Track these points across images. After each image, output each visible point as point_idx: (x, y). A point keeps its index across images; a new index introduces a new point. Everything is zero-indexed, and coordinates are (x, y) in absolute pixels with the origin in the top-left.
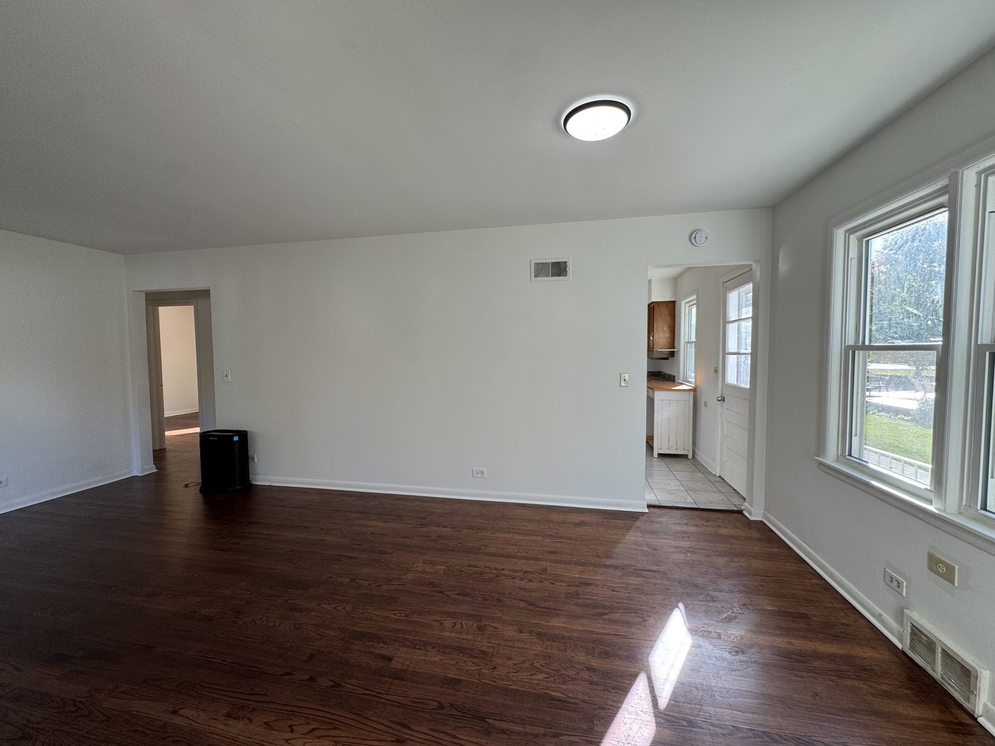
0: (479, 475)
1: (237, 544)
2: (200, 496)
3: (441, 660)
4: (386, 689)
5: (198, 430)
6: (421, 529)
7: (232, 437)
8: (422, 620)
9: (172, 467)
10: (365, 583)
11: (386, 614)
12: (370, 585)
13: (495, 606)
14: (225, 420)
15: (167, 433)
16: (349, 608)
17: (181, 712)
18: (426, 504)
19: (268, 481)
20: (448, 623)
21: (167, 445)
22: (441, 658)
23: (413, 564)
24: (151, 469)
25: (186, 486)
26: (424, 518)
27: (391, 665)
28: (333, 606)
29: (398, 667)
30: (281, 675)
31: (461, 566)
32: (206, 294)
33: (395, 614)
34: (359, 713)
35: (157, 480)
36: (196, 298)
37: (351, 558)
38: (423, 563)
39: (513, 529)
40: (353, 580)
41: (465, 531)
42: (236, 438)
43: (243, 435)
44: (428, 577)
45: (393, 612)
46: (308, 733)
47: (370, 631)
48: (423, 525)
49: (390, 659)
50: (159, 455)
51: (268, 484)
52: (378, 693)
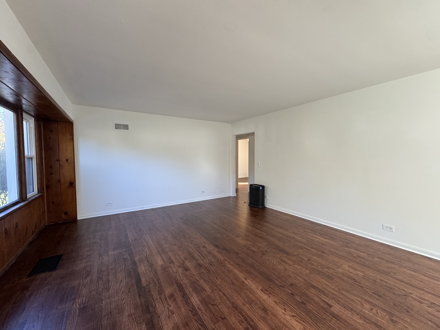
0: (388, 229)
1: (261, 228)
2: (249, 207)
3: (363, 323)
4: (329, 319)
5: (247, 183)
6: (346, 248)
7: (259, 187)
8: (349, 296)
9: (240, 195)
10: (315, 264)
11: (327, 283)
12: (318, 266)
13: (405, 313)
14: (258, 181)
15: (239, 183)
16: (308, 272)
17: (247, 280)
18: (348, 236)
19: (270, 206)
20: (367, 306)
21: (239, 187)
22: (363, 322)
23: (342, 265)
24: (235, 195)
25: (245, 202)
26: (348, 243)
27: (331, 309)
28: (301, 268)
29: (335, 313)
30: (280, 286)
31: (375, 278)
32: (253, 134)
33: (332, 286)
34: (316, 322)
35: (236, 198)
36: (250, 136)
37: (308, 249)
38: (348, 267)
39: (418, 271)
40: (309, 260)
41: (376, 259)
42: (261, 188)
43: (263, 187)
44: (351, 275)
45: (332, 285)
46: (292, 316)
47: (319, 287)
48: (347, 247)
49: (331, 306)
50: (237, 190)
51: (271, 208)
52: (325, 319)
